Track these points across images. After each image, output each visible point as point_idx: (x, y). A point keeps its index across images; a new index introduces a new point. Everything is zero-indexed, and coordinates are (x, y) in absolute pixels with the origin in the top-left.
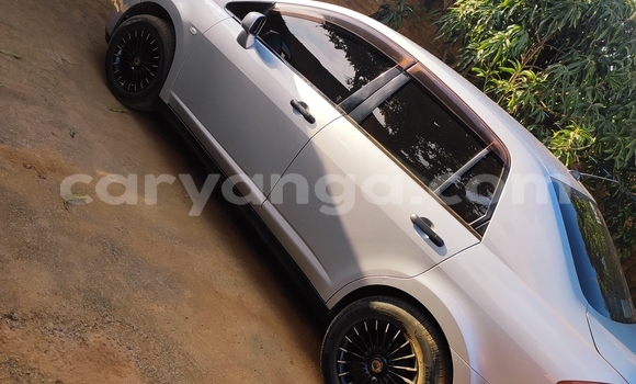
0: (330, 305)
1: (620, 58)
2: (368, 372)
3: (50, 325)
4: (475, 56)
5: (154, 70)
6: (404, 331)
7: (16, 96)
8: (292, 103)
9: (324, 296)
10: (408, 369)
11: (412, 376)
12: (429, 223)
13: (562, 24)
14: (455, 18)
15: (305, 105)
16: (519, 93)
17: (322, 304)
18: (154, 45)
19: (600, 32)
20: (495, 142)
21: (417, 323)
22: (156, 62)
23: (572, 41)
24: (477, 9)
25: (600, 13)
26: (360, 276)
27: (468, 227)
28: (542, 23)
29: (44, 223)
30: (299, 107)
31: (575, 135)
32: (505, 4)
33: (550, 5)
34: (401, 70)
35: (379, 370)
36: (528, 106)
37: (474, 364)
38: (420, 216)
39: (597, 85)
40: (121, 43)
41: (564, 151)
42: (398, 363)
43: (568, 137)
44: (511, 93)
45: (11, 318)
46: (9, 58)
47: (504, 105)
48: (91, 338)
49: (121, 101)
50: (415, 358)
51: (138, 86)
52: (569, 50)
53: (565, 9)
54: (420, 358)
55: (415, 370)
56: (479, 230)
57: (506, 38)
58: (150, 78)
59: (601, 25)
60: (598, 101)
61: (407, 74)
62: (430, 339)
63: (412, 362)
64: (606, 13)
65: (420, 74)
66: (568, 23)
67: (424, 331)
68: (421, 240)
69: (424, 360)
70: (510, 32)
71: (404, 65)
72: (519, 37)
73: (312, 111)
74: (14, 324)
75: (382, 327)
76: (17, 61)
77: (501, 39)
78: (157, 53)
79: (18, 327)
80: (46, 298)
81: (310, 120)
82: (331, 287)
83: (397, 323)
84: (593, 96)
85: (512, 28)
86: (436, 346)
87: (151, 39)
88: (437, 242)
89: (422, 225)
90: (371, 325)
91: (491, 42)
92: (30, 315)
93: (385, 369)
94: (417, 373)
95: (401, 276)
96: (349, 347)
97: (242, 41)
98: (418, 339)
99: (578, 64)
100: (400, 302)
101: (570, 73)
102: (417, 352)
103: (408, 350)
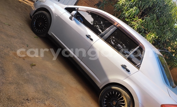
0: (101, 88)
1: (162, 14)
2: (112, 105)
3: (37, 101)
4: (125, 15)
5: (46, 26)
6: (121, 94)
7: (12, 36)
8: (86, 35)
9: (99, 86)
10: (123, 103)
11: (124, 105)
12: (126, 66)
13: (148, 6)
14: (119, 5)
15: (90, 36)
16: (138, 25)
17: (98, 88)
18: (45, 19)
19: (157, 8)
20: (141, 44)
21: (124, 92)
22: (46, 24)
23: (150, 10)
24: (125, 2)
25: (157, 3)
26: (108, 80)
27: (135, 67)
28: (142, 6)
29: (28, 73)
30: (88, 36)
31: (153, 36)
32: (132, 1)
33: (144, 1)
34: (115, 26)
35: (115, 104)
36: (140, 28)
37: (140, 101)
38: (123, 64)
39: (157, 22)
40: (35, 19)
41: (150, 40)
42: (119, 102)
43: (151, 36)
44: (135, 25)
45: (28, 100)
46: (7, 25)
47: (134, 28)
48: (46, 103)
49: (36, 35)
50: (124, 101)
51: (41, 30)
52: (149, 13)
53: (148, 2)
54: (126, 101)
55: (125, 103)
56: (138, 67)
57: (134, 10)
58: (45, 28)
59: (157, 6)
60: (157, 26)
61: (116, 27)
62: (128, 96)
63: (124, 102)
64: (159, 3)
65: (120, 27)
66: (149, 6)
67: (126, 94)
68: (124, 71)
69: (127, 101)
70: (134, 9)
71: (115, 24)
72: (137, 10)
73: (92, 37)
74: (29, 101)
75: (115, 93)
76: (9, 26)
77: (132, 11)
78: (46, 22)
79: (30, 102)
80: (34, 93)
81: (92, 40)
82: (100, 83)
83: (119, 92)
84: (156, 24)
85: (135, 8)
86: (129, 97)
87: (44, 18)
88: (128, 71)
89: (124, 67)
90: (112, 93)
91: (129, 11)
92: (32, 99)
93: (116, 104)
94: (125, 104)
95: (119, 80)
96: (106, 98)
97: (71, 18)
98: (125, 96)
99: (152, 16)
100: (119, 87)
101: (150, 19)
102: (125, 99)
103: (122, 99)
